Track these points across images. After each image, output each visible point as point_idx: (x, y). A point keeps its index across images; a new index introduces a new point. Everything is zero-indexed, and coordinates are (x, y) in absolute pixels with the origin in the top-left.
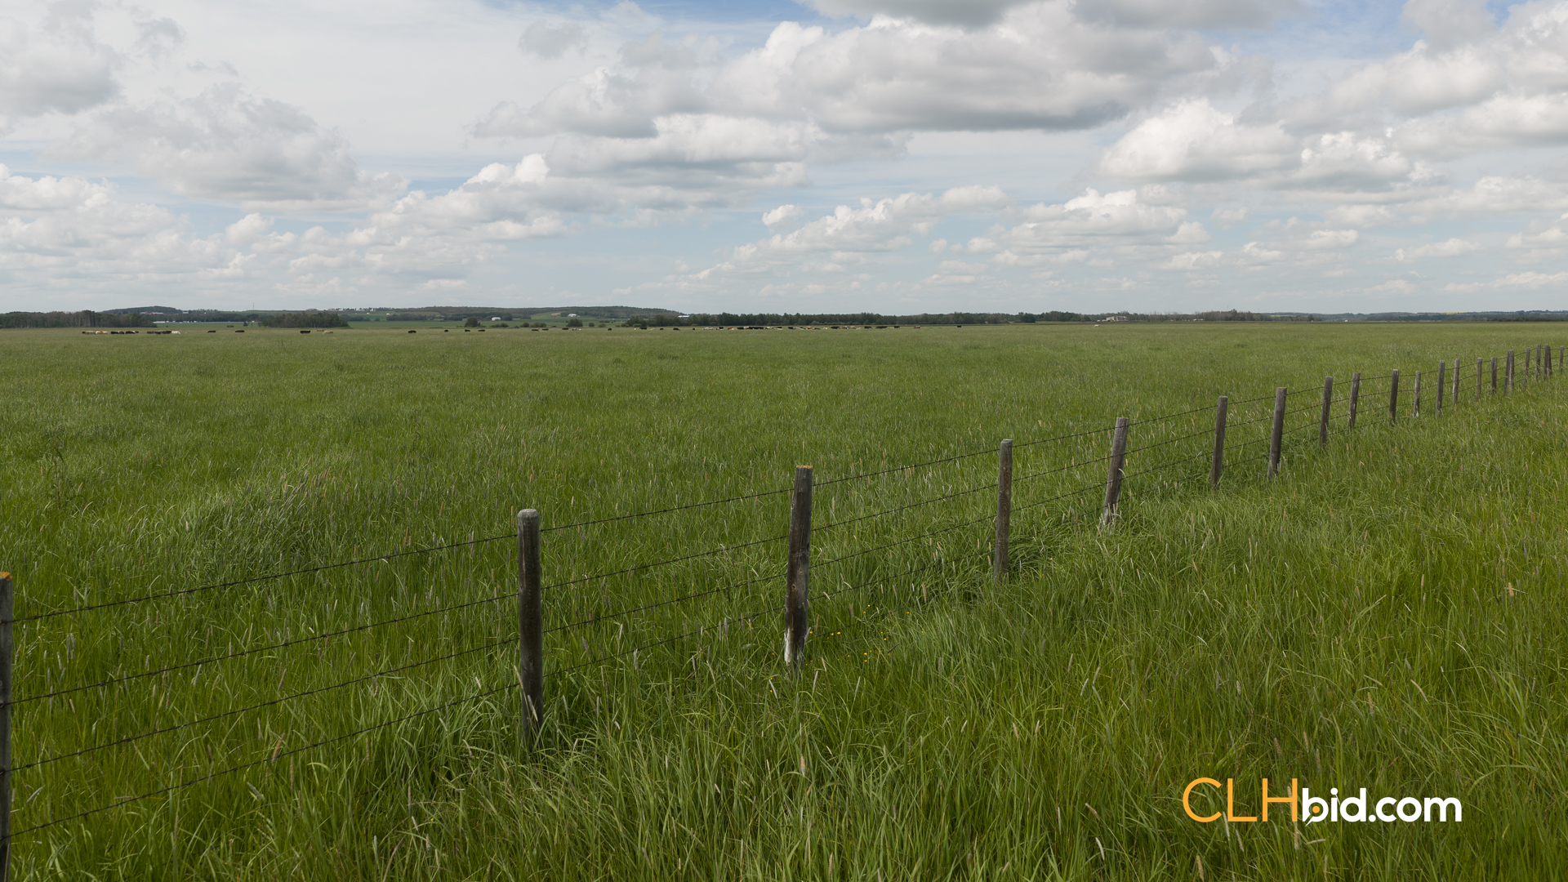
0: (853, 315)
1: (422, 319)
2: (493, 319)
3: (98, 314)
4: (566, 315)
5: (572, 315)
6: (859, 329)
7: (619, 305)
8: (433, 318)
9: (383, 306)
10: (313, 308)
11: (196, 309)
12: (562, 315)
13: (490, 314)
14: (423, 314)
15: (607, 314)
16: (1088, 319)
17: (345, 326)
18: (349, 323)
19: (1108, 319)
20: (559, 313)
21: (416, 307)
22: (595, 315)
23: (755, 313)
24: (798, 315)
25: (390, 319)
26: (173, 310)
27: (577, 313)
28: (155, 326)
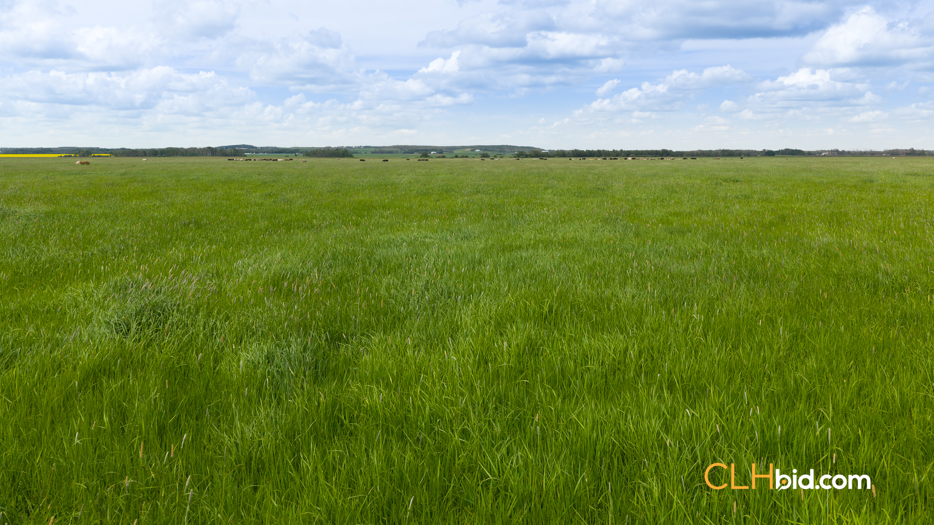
0: (657, 151)
1: (391, 152)
2: (432, 153)
3: (216, 149)
4: (474, 150)
5: (477, 150)
6: (680, 159)
7: (505, 144)
8: (397, 152)
9: (368, 145)
10: (329, 146)
11: (265, 146)
12: (472, 151)
13: (430, 150)
14: (392, 149)
15: (498, 150)
16: (810, 154)
17: (351, 156)
18: (354, 155)
19: (823, 154)
20: (470, 149)
21: (387, 146)
22: (491, 151)
23: (596, 149)
24: (621, 150)
25: (373, 153)
26: (252, 147)
27: (480, 149)
28: (246, 156)
